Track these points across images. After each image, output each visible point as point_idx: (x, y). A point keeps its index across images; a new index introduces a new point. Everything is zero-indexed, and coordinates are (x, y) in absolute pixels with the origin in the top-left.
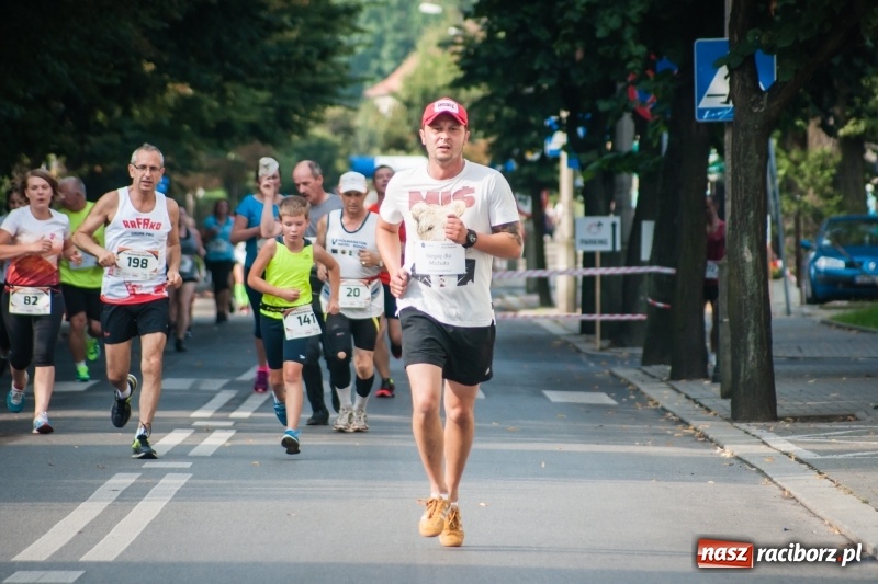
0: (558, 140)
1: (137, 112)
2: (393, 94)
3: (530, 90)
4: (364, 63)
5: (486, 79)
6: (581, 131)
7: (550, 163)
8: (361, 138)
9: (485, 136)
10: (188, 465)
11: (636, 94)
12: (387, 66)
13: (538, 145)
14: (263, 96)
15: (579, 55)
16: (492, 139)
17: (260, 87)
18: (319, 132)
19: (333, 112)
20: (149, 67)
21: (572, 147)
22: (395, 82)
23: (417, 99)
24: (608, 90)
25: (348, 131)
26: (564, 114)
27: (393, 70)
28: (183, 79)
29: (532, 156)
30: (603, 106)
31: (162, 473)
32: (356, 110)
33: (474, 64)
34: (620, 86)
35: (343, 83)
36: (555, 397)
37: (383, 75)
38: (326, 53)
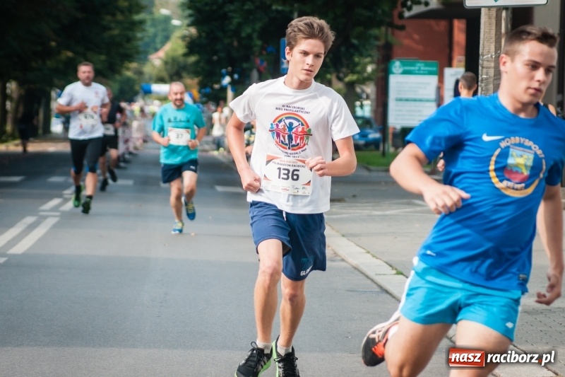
0: (227, 80)
1: (48, 63)
2: (160, 58)
3: (215, 58)
4: (148, 45)
5: (198, 53)
6: (236, 76)
7: (224, 89)
8: (147, 76)
9: (197, 77)
10: (58, 214)
11: (258, 61)
12: (158, 46)
13: (219, 82)
14: (103, 57)
15: (235, 44)
16: (200, 78)
17: (101, 53)
18: (129, 74)
19: (134, 65)
20: (53, 44)
21: (233, 83)
22: (161, 54)
23: (170, 61)
24: (247, 59)
25: (140, 73)
26: (230, 69)
27: (161, 47)
28: (68, 49)
29: (217, 86)
30: (245, 65)
31: (45, 217)
32: (144, 64)
33: (193, 46)
34: (252, 57)
35: (138, 53)
36: (220, 189)
37: (156, 50)
38: (129, 40)
